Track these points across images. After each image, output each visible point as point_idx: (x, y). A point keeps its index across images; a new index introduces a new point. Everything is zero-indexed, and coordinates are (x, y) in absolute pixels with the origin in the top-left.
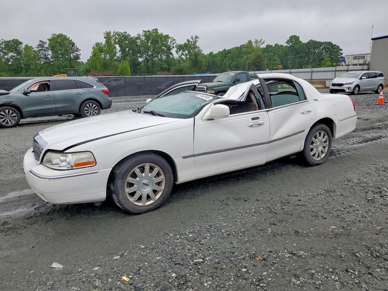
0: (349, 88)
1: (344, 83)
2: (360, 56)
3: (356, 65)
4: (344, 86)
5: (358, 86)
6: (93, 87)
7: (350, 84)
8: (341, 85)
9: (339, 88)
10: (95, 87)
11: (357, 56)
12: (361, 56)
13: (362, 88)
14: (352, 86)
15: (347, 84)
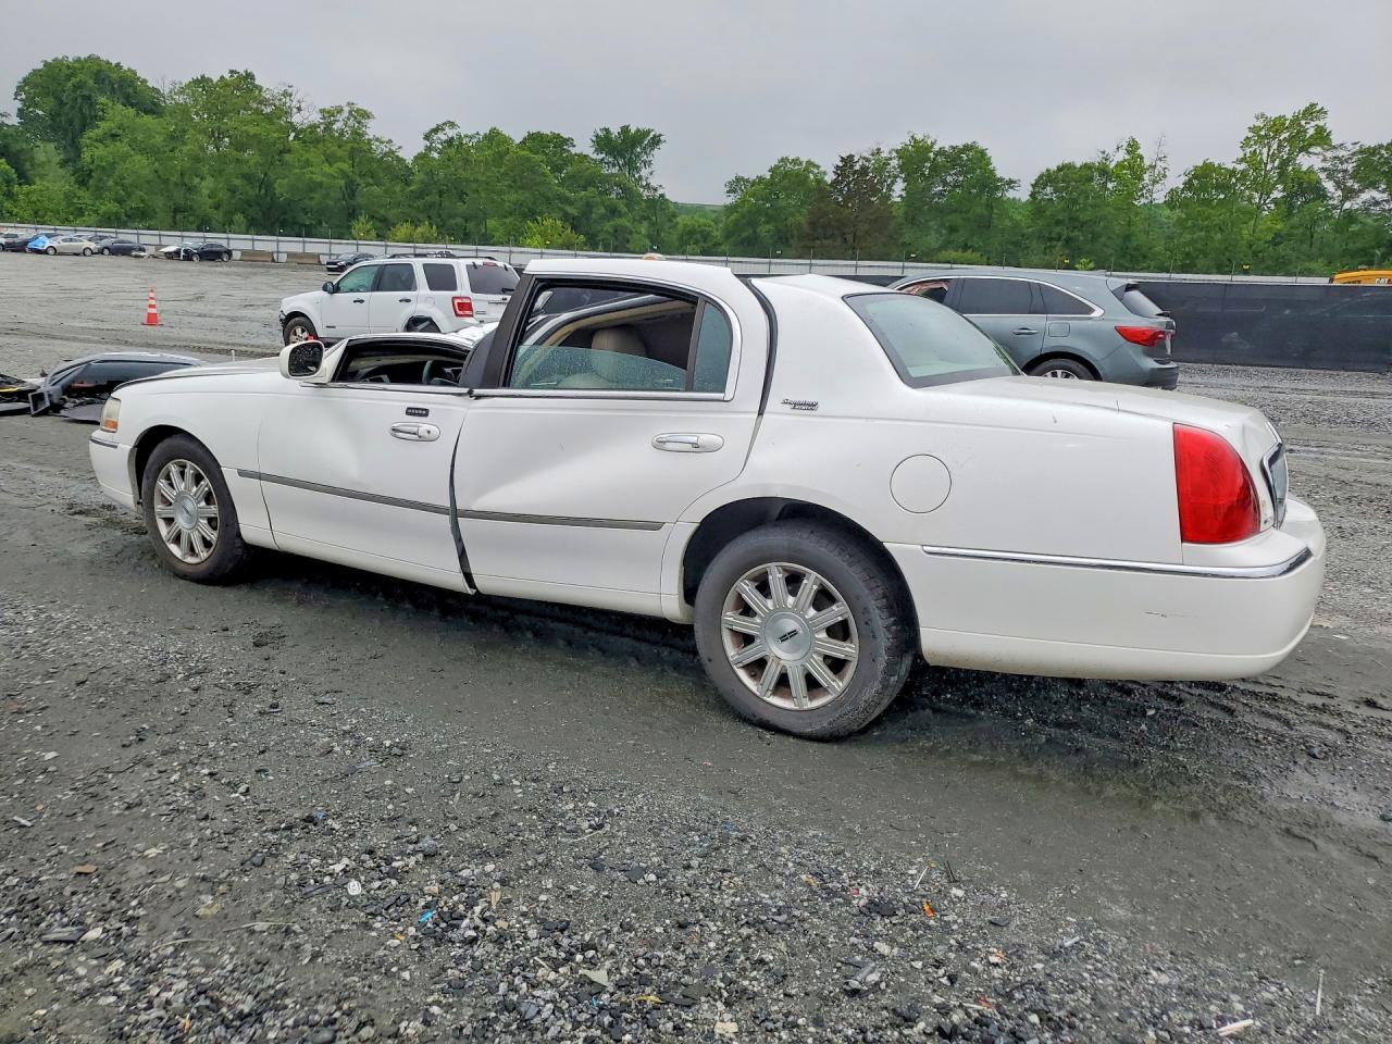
6: (1091, 310)
10: (1098, 313)
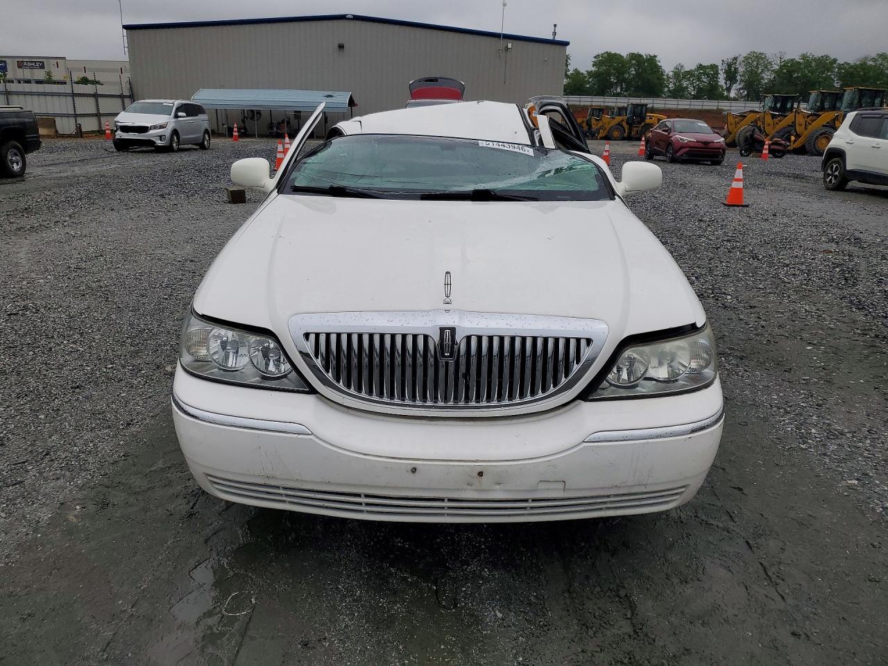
0: (161, 137)
1: (149, 125)
2: (32, 62)
3: (28, 82)
4: (151, 132)
5: (175, 132)
7: (161, 127)
8: (143, 129)
9: (138, 136)
11: (28, 60)
12: (35, 62)
13: (182, 137)
14: (167, 132)
15: (155, 127)
